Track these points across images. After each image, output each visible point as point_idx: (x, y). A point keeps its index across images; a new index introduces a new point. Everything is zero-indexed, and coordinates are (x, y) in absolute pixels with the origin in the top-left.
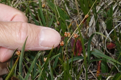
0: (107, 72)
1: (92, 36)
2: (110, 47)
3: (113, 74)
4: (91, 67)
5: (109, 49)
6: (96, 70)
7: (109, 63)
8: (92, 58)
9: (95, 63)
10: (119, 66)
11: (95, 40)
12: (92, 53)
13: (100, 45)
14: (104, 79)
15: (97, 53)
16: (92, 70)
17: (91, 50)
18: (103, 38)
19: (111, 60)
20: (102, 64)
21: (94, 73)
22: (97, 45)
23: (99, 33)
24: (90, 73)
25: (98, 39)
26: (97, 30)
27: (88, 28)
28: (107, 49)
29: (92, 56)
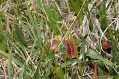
0: (104, 74)
2: (105, 46)
4: (87, 69)
5: (105, 48)
6: (93, 71)
7: (106, 64)
11: (90, 40)
12: (87, 55)
13: (95, 44)
16: (88, 73)
17: (86, 51)
21: (91, 75)
22: (92, 45)
24: (87, 76)
25: (93, 39)
27: (81, 28)
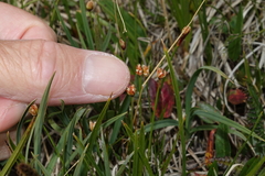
0: (227, 155)
1: (196, 74)
2: (235, 98)
3: (242, 159)
4: (192, 144)
5: (234, 103)
6: (204, 149)
7: (233, 135)
8: (194, 123)
9: (201, 135)
10: (255, 142)
11: (203, 84)
12: (197, 112)
13: (213, 94)
14: (222, 170)
15: (208, 112)
16: (195, 151)
17: (193, 105)
18: (219, 79)
19: (238, 129)
20: (218, 138)
21: (199, 156)
22: (206, 94)
23: (211, 68)
24: (191, 157)
25: (209, 82)
26: (208, 60)
27: (186, 58)
28: (229, 104)
29: (196, 118)
